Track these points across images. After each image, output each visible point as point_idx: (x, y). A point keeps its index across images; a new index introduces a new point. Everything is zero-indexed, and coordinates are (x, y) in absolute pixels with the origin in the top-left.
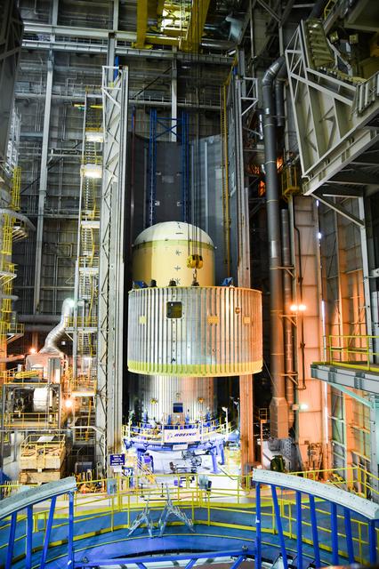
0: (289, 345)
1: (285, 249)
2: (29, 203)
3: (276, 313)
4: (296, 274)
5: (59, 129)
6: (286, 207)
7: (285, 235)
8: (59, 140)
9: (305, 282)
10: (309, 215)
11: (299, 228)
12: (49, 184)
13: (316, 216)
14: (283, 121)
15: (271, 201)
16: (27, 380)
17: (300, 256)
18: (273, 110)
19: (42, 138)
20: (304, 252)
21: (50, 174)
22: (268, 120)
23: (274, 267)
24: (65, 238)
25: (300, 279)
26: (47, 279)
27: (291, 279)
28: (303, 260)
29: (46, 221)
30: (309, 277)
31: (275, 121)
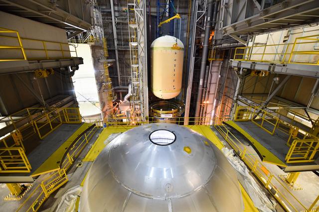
0: (201, 113)
1: (205, 81)
2: (111, 42)
3: (198, 103)
4: (208, 90)
5: (118, 5)
6: (209, 65)
7: (206, 76)
8: (118, 11)
9: (210, 93)
10: (217, 67)
11: (212, 73)
12: (118, 34)
13: (220, 68)
14: (215, 24)
15: (203, 63)
16: (120, 116)
17: (210, 83)
18: (211, 19)
19: (111, 12)
20: (212, 82)
21: (117, 29)
22: (208, 24)
23: (200, 88)
24: (126, 56)
25: (209, 92)
26: (122, 72)
27: (206, 92)
28: (212, 85)
29: (119, 51)
30: (212, 91)
31: (211, 24)
